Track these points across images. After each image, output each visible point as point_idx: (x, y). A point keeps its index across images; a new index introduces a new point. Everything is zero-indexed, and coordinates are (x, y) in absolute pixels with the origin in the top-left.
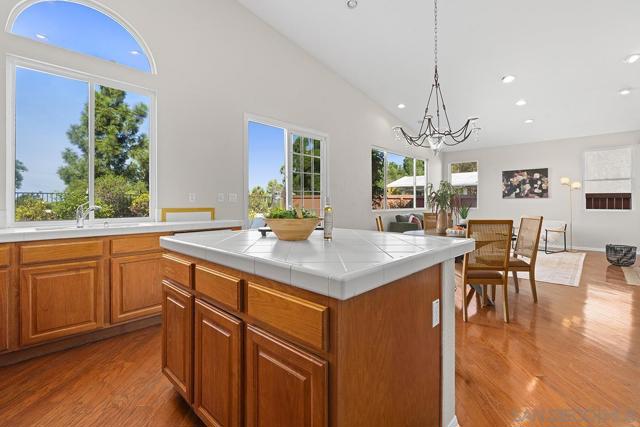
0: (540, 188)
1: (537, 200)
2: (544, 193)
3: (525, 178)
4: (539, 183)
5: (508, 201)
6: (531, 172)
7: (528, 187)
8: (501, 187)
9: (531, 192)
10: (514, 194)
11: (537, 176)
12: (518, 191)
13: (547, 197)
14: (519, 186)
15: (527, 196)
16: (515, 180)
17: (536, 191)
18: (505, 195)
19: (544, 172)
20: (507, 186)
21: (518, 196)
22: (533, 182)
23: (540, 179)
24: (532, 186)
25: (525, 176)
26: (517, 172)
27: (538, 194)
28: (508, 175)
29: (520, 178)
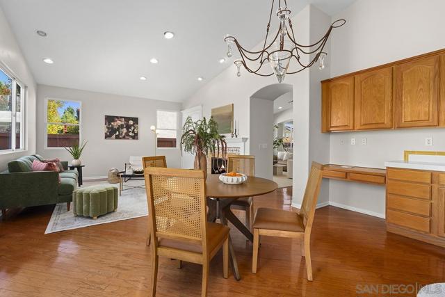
0: (133, 132)
1: (131, 141)
2: (135, 137)
3: (123, 123)
4: (133, 128)
5: (109, 141)
6: (127, 119)
7: (125, 130)
8: (103, 129)
9: (127, 134)
10: (114, 136)
11: (131, 122)
12: (117, 133)
13: (137, 139)
14: (118, 129)
15: (124, 138)
16: (116, 124)
17: (131, 134)
18: (107, 137)
19: (136, 120)
20: (108, 128)
21: (117, 137)
22: (128, 127)
23: (133, 125)
24: (128, 130)
25: (122, 122)
26: (117, 117)
27: (131, 136)
28: (110, 119)
29: (119, 123)
